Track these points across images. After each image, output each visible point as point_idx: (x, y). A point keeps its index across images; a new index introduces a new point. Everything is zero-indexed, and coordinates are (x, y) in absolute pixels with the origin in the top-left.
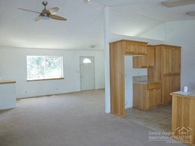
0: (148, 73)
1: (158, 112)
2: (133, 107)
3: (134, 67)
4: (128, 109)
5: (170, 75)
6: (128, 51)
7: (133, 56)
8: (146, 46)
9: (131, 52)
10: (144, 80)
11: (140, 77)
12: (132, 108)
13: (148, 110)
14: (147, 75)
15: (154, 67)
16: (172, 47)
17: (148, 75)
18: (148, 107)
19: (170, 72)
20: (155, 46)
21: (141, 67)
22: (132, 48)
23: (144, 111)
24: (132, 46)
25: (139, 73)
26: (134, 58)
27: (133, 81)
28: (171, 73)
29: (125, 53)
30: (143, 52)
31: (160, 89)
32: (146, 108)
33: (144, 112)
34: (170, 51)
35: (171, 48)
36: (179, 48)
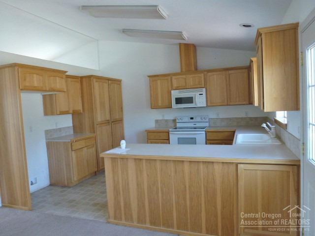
0: (73, 123)
1: (92, 184)
2: (51, 185)
3: (46, 114)
4: (41, 189)
5: (107, 122)
6: (27, 84)
7: (43, 94)
8: (64, 77)
9: (35, 87)
10: (68, 134)
11: (60, 129)
12: (48, 186)
13: (77, 185)
14: (72, 125)
15: (82, 111)
16: (109, 79)
17: (74, 126)
18: (75, 179)
19: (108, 118)
20: (82, 78)
21: (58, 113)
22: (36, 80)
23: (69, 187)
24: (35, 75)
25: (56, 124)
26: (44, 97)
27: (46, 139)
28: (108, 120)
29: (21, 90)
30: (58, 87)
31: (93, 147)
32: (73, 181)
33: (69, 190)
34: (106, 85)
35: (107, 81)
36: (118, 82)
